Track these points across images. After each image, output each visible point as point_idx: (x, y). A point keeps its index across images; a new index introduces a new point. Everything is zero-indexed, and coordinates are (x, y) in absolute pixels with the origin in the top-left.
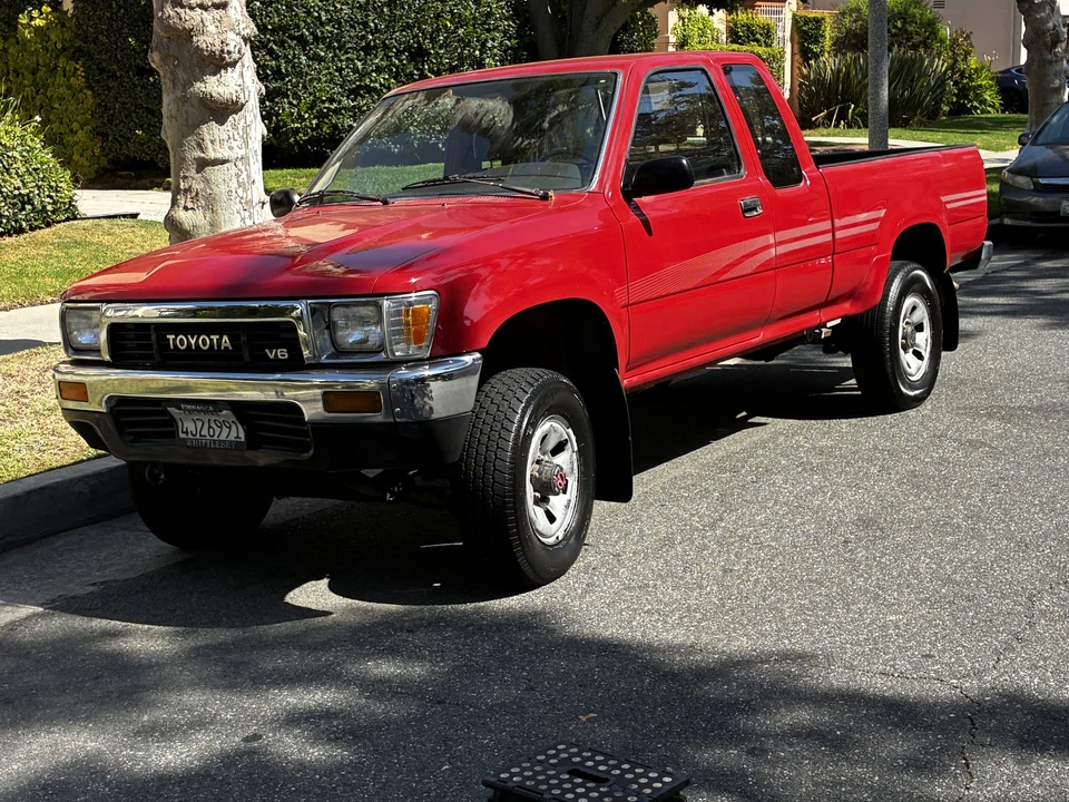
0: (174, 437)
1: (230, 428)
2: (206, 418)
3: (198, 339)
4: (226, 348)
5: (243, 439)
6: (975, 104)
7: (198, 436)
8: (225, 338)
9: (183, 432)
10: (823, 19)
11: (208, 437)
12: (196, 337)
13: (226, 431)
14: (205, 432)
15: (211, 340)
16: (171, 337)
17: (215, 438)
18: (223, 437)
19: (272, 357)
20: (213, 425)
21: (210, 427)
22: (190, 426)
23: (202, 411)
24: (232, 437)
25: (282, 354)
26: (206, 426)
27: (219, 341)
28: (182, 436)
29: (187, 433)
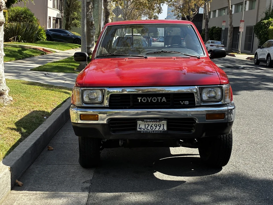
0: (136, 130)
1: (160, 126)
2: (151, 124)
3: (152, 99)
4: (164, 101)
5: (166, 130)
6: (41, 38)
7: (146, 130)
8: (164, 98)
9: (139, 129)
10: (6, 12)
11: (150, 130)
12: (151, 98)
13: (158, 127)
14: (149, 128)
15: (158, 99)
16: (139, 98)
17: (153, 130)
18: (157, 129)
19: (182, 104)
20: (153, 126)
21: (151, 126)
22: (143, 127)
23: (150, 121)
24: (161, 129)
25: (187, 103)
26: (150, 126)
27: (161, 100)
28: (138, 130)
29: (141, 129)
